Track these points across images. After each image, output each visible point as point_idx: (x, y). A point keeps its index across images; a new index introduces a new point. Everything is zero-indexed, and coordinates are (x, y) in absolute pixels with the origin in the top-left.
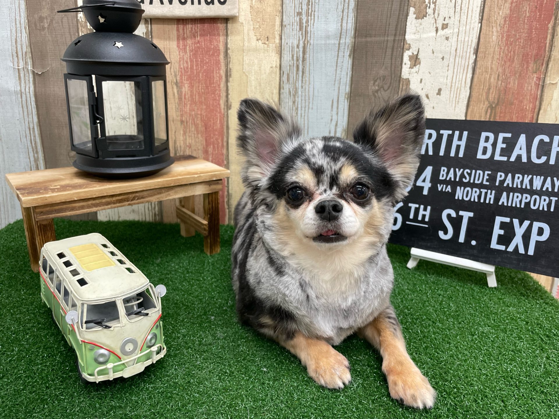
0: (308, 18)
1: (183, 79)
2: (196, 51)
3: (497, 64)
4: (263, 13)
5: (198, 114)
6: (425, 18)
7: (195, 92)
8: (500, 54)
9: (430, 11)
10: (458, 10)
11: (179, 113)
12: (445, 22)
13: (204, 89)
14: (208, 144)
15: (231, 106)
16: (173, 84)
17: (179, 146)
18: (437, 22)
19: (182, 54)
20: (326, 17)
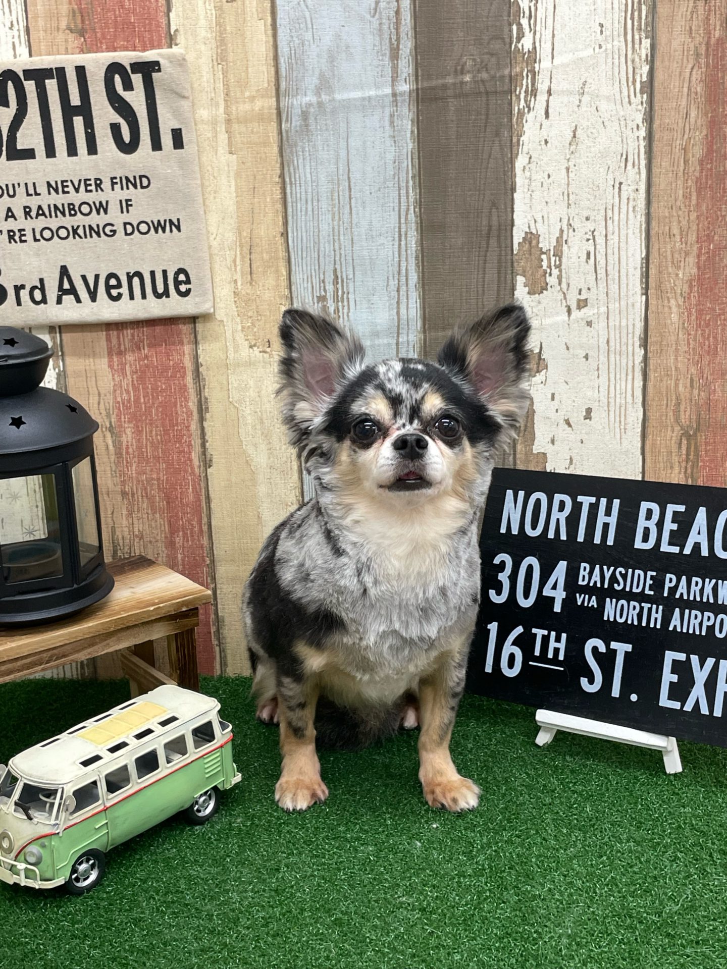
0: (337, 304)
1: (123, 420)
2: (143, 372)
3: (686, 360)
4: (258, 301)
5: (153, 479)
6: (544, 292)
7: (144, 441)
8: (689, 344)
9: (552, 280)
10: (602, 275)
11: (117, 480)
12: (582, 297)
13: (161, 436)
14: (173, 530)
15: (211, 461)
16: (104, 429)
17: (120, 537)
18: (567, 297)
19: (117, 379)
20: (370, 301)
